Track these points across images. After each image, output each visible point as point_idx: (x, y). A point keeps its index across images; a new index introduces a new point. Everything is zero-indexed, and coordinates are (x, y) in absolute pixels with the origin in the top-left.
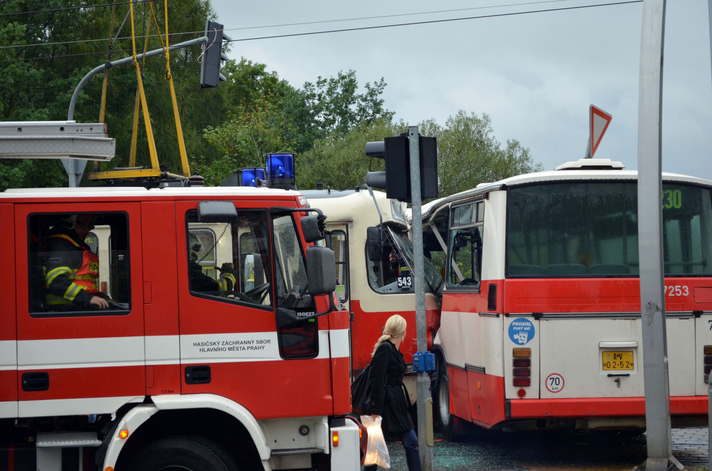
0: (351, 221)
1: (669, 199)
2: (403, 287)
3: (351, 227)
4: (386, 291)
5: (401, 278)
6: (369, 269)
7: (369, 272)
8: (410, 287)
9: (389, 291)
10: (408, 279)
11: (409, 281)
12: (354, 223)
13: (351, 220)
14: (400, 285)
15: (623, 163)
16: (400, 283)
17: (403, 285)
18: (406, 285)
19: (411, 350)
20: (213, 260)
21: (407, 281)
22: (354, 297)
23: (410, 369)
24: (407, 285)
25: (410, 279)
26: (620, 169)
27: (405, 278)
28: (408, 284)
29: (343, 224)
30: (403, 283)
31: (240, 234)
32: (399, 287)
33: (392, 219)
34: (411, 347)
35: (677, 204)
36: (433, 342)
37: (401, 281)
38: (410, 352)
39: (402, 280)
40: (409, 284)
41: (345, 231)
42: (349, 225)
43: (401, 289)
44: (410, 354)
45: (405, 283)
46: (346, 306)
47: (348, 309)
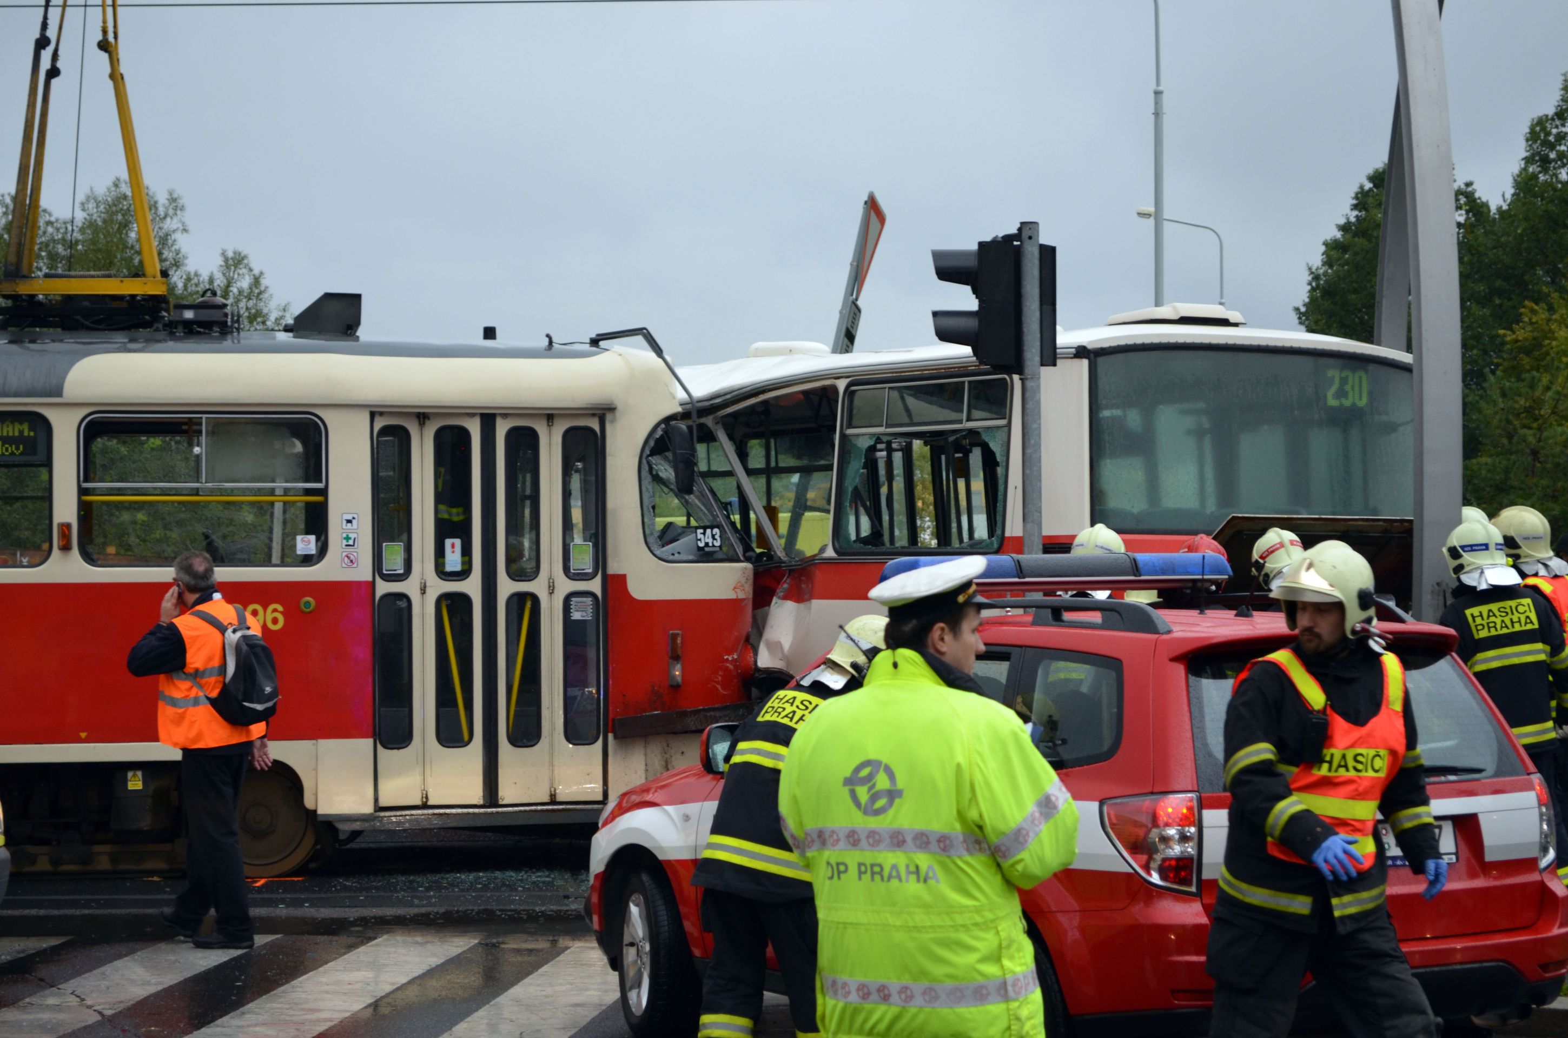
0: (611, 409)
1: (1348, 388)
2: (707, 549)
3: (613, 421)
5: (702, 531)
6: (645, 509)
8: (718, 549)
9: (678, 557)
10: (714, 532)
11: (717, 537)
12: (618, 413)
13: (613, 406)
14: (701, 544)
15: (1242, 314)
16: (700, 540)
17: (707, 544)
18: (711, 545)
19: (721, 678)
20: (320, 481)
21: (713, 537)
22: (610, 567)
24: (713, 546)
25: (718, 534)
26: (1236, 325)
27: (709, 531)
28: (715, 542)
29: (594, 415)
30: (707, 541)
31: (376, 428)
32: (700, 549)
34: (721, 673)
35: (1360, 398)
36: (756, 662)
37: (702, 536)
38: (718, 683)
39: (704, 534)
40: (717, 543)
41: (598, 429)
42: (609, 417)
43: (701, 553)
44: (719, 687)
45: (710, 541)
46: (595, 586)
47: (599, 593)
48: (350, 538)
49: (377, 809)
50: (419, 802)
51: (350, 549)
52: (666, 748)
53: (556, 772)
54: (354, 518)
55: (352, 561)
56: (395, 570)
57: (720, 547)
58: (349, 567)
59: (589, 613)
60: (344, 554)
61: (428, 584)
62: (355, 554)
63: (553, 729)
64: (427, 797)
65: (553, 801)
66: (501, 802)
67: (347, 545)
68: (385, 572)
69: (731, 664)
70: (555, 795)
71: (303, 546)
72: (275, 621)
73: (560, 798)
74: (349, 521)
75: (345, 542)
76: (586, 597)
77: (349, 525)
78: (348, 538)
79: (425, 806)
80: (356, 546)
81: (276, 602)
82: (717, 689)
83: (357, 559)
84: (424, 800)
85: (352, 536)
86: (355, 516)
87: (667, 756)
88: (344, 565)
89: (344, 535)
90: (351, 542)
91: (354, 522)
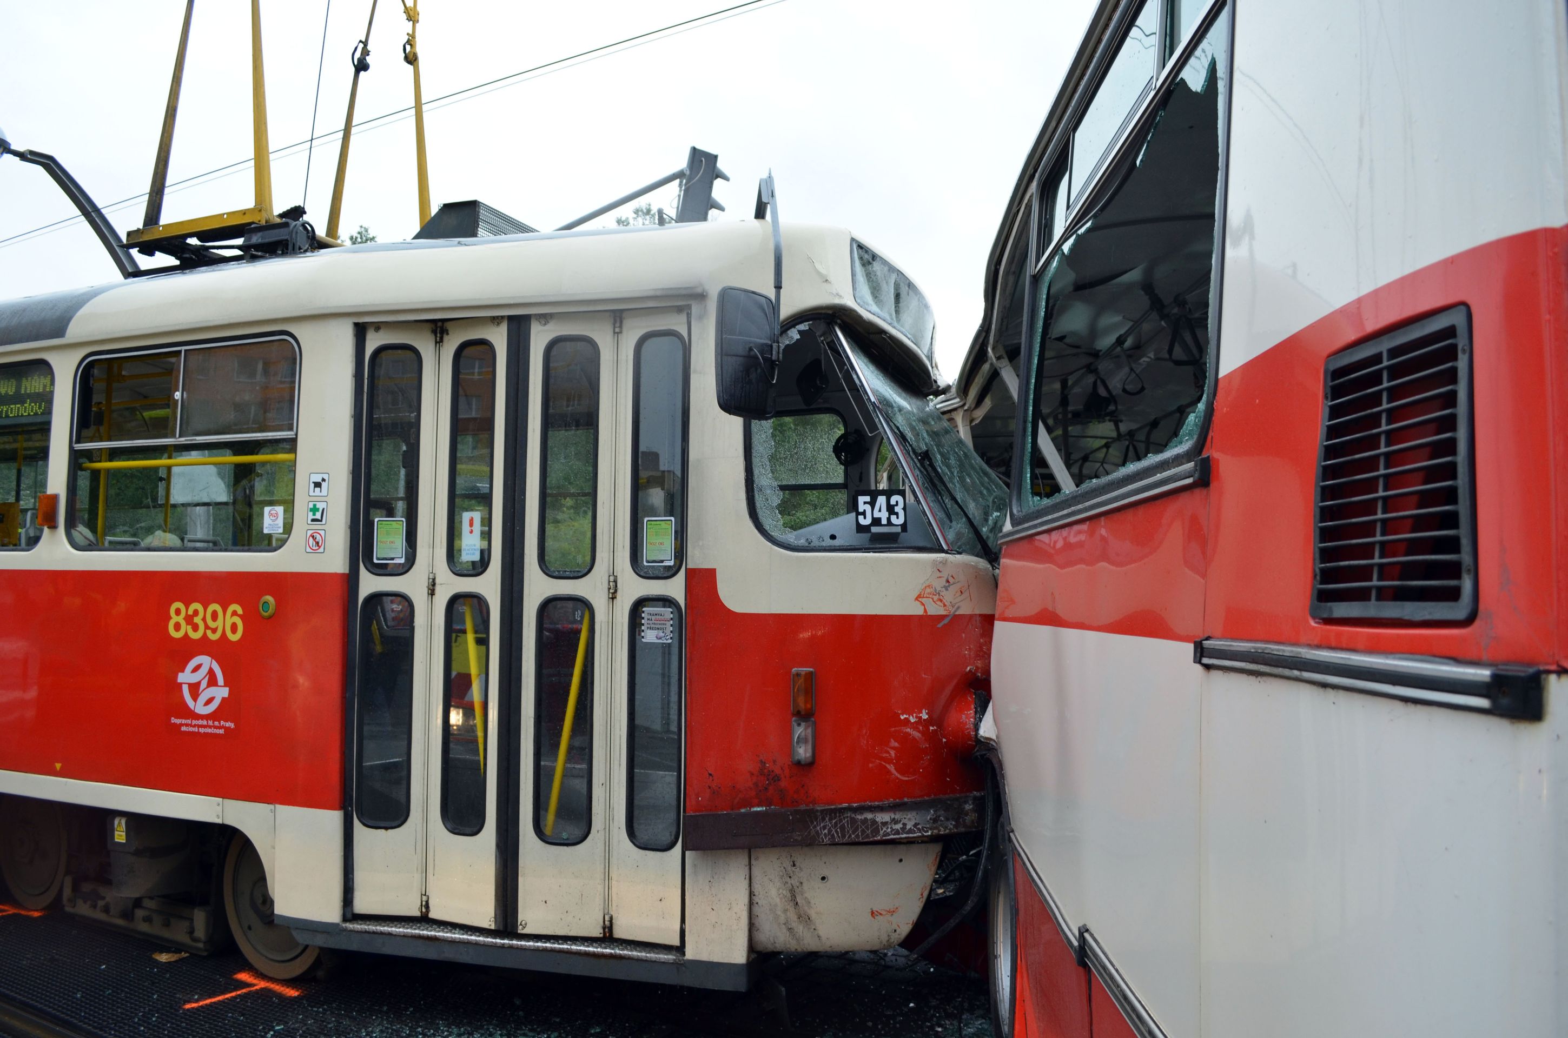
0: (696, 296)
2: (874, 529)
3: (701, 318)
4: (816, 543)
5: (868, 499)
6: (756, 461)
7: (756, 472)
8: (899, 529)
9: (830, 542)
10: (893, 502)
11: (898, 509)
13: (699, 290)
14: (865, 521)
16: (864, 514)
17: (876, 522)
18: (884, 522)
19: (893, 753)
21: (891, 509)
22: (696, 558)
23: (885, 824)
24: (890, 524)
25: (901, 504)
27: (882, 500)
28: (894, 519)
30: (877, 515)
31: (370, 349)
32: (861, 529)
33: (849, 302)
34: (892, 744)
36: (977, 728)
37: (868, 508)
38: (889, 761)
39: (872, 504)
40: (898, 521)
41: (685, 335)
42: (695, 309)
43: (866, 535)
44: (891, 768)
45: (884, 516)
46: (675, 588)
47: (681, 599)
48: (318, 510)
49: (349, 916)
50: (416, 913)
51: (316, 526)
52: (789, 868)
53: (614, 890)
54: (324, 480)
55: (317, 543)
56: (393, 559)
57: (904, 527)
58: (315, 552)
59: (668, 632)
60: (310, 533)
61: (437, 581)
62: (322, 533)
63: (609, 819)
64: (427, 906)
65: (608, 937)
66: (520, 930)
67: (313, 520)
68: (375, 561)
69: (916, 729)
70: (611, 928)
71: (271, 522)
72: (234, 628)
73: (619, 933)
74: (318, 485)
75: (311, 516)
76: (664, 606)
77: (318, 489)
78: (314, 510)
79: (424, 919)
80: (324, 522)
81: (236, 602)
82: (889, 772)
83: (324, 541)
84: (424, 910)
85: (320, 506)
86: (326, 477)
87: (794, 882)
88: (309, 550)
89: (311, 506)
90: (318, 516)
91: (324, 485)
